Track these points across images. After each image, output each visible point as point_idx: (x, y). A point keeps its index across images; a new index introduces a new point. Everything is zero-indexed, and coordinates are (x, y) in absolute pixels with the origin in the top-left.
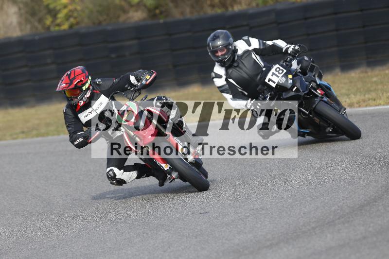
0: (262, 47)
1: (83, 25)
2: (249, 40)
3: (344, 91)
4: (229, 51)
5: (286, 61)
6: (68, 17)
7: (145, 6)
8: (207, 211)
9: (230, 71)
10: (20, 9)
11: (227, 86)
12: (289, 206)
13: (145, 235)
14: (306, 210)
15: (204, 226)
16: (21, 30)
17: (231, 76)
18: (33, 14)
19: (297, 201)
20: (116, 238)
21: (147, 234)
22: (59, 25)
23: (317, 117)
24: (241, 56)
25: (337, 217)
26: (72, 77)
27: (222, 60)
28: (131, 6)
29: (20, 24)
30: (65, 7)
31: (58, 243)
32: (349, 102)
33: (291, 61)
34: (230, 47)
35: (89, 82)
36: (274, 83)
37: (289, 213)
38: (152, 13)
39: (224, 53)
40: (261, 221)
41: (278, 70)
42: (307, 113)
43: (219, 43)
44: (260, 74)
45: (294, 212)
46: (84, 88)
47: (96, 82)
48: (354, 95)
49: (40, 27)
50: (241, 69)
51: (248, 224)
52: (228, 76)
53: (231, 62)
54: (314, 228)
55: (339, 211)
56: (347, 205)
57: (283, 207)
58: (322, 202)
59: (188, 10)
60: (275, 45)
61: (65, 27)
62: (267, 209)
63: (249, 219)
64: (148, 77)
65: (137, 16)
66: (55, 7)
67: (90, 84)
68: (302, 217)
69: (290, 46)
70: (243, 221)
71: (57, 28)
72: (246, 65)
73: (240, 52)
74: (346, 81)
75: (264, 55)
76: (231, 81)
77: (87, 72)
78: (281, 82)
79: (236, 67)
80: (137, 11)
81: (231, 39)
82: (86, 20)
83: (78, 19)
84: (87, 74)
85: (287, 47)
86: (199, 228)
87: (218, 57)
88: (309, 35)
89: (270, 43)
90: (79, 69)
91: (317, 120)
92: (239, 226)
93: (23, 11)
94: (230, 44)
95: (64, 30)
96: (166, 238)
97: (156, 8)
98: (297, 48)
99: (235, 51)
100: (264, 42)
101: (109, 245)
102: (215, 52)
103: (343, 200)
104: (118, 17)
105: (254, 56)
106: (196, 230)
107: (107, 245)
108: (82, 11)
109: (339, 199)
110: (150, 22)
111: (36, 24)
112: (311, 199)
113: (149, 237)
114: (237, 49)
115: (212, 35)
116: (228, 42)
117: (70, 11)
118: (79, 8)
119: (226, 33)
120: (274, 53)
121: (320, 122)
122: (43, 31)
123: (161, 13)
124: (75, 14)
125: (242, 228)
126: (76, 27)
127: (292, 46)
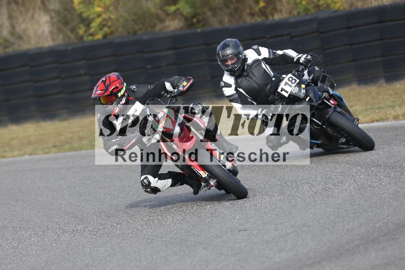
0: (272, 57)
1: (118, 34)
2: (258, 49)
3: (389, 103)
4: (239, 60)
5: (298, 71)
6: (101, 26)
7: (182, 15)
8: (246, 228)
9: (239, 80)
10: (52, 18)
11: (237, 95)
12: (332, 223)
13: (182, 253)
14: (349, 227)
15: (243, 244)
16: (53, 40)
17: (240, 85)
18: (66, 23)
19: (339, 217)
20: (152, 257)
21: (184, 252)
22: (92, 35)
23: (330, 128)
24: (250, 66)
25: (382, 234)
26: (107, 83)
27: (232, 69)
28: (168, 15)
29: (52, 33)
30: (99, 15)
31: (92, 262)
32: (394, 114)
33: (303, 71)
34: (241, 56)
35: (124, 88)
36: (287, 92)
37: (332, 230)
38: (190, 22)
39: (233, 62)
40: (302, 239)
41: (291, 79)
42: (320, 123)
43: (229, 51)
44: (270, 84)
45: (337, 229)
46: (119, 95)
47: (131, 89)
48: (400, 107)
49: (72, 36)
50: (251, 78)
51: (289, 241)
52: (238, 86)
53: (241, 71)
54: (357, 246)
55: (384, 228)
56: (392, 222)
57: (326, 223)
58: (366, 219)
59: (226, 19)
60: (286, 55)
61: (99, 36)
62: (309, 226)
63: (290, 236)
64: (185, 83)
65: (173, 25)
66: (88, 16)
67: (126, 91)
68: (346, 234)
69: (302, 56)
70: (284, 238)
71: (90, 38)
72: (255, 74)
73: (249, 61)
74: (391, 92)
75: (274, 65)
76: (241, 90)
77: (122, 78)
78: (294, 92)
79: (245, 76)
80: (173, 20)
81: (241, 48)
82: (120, 30)
83: (112, 29)
84: (122, 81)
85: (298, 56)
86: (238, 245)
87: (228, 66)
88: (352, 44)
89: (280, 52)
90: (114, 75)
91: (330, 131)
92: (280, 244)
93: (55, 20)
94: (240, 53)
95: (98, 40)
96: (204, 256)
97: (194, 17)
98: (309, 57)
99: (245, 60)
100: (274, 51)
101: (145, 263)
102: (224, 61)
103: (388, 216)
104: (155, 26)
105: (263, 66)
106: (235, 248)
107: (142, 264)
108: (117, 20)
109: (384, 215)
110: (187, 31)
111: (69, 33)
112: (355, 216)
113: (187, 255)
114: (247, 59)
115: (222, 43)
116: (238, 51)
117: (104, 20)
118: (113, 17)
119: (236, 41)
120: (284, 63)
121: (333, 133)
122: (76, 41)
123: (198, 22)
124: (109, 23)
125: (283, 246)
126: (109, 37)
127: (304, 56)
